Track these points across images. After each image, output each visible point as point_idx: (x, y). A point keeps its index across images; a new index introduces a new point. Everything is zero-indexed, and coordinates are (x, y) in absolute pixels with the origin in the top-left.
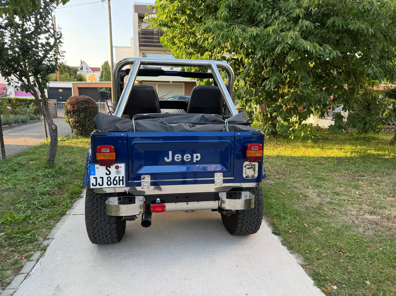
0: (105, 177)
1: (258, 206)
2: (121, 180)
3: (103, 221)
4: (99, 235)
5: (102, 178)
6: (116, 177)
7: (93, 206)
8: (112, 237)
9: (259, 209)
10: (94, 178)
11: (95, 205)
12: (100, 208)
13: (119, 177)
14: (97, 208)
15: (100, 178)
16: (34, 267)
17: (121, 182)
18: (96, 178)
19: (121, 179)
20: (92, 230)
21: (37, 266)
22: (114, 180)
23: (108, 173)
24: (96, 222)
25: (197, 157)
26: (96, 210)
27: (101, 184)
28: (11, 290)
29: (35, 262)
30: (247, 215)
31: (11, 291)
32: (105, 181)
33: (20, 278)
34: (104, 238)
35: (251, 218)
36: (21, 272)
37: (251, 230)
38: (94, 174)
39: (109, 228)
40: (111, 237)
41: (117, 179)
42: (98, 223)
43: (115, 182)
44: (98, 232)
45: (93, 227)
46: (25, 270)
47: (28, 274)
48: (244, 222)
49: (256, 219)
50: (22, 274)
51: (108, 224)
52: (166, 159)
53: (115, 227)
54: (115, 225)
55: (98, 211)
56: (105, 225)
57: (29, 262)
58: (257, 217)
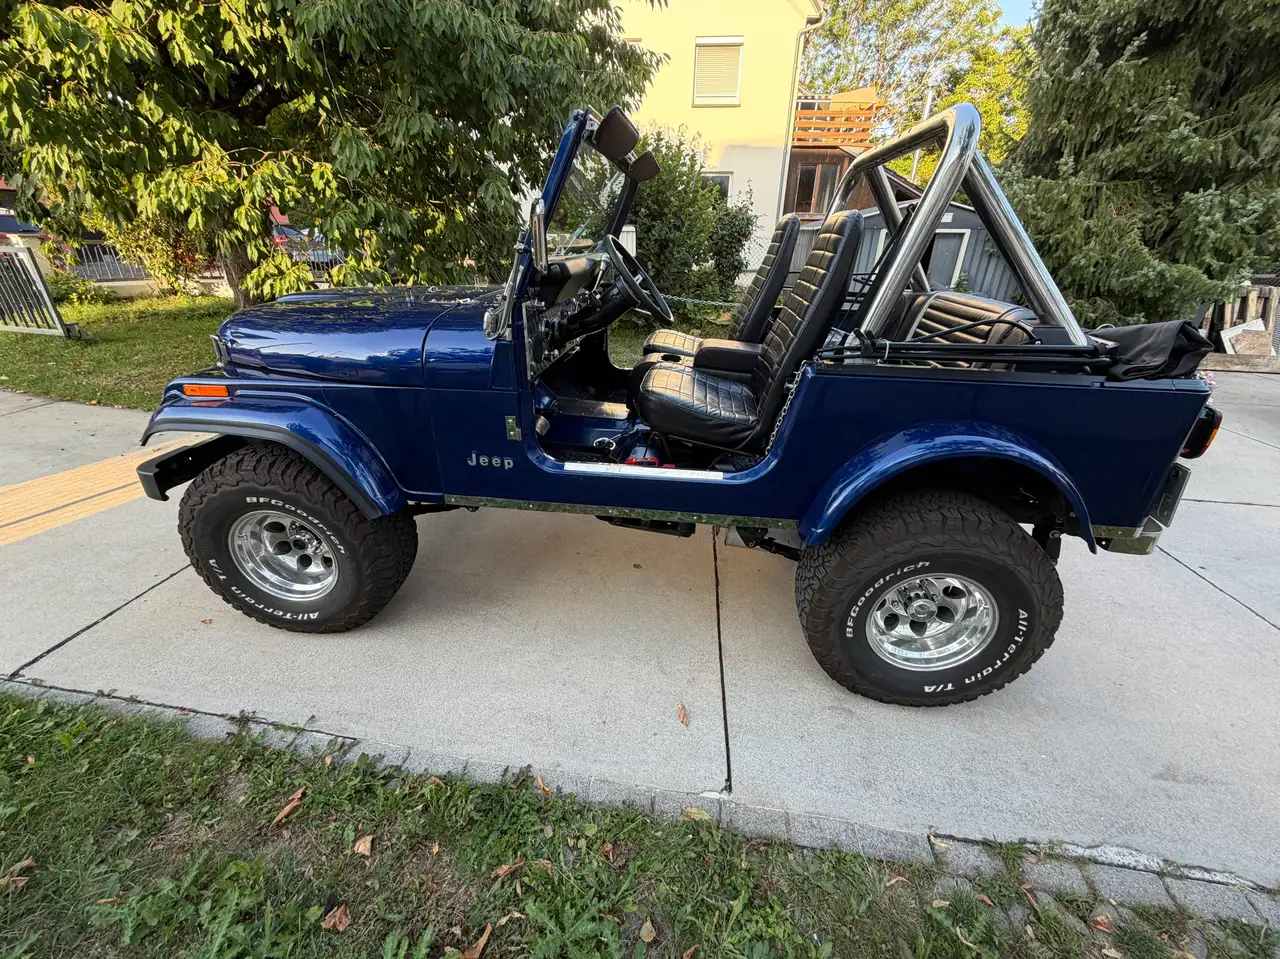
16: (1123, 866)
21: (1110, 854)
28: (1259, 905)
29: (1092, 868)
31: (1264, 903)
33: (1196, 899)
36: (1167, 903)
46: (1152, 893)
47: (1161, 874)
50: (1173, 898)
57: (1104, 892)
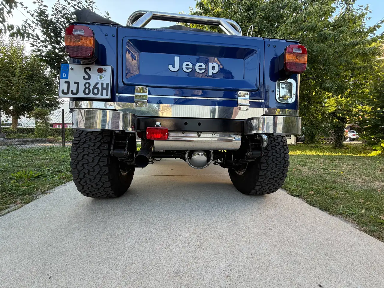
0: (82, 83)
1: (284, 154)
2: (105, 89)
3: (90, 161)
4: (86, 181)
5: (77, 83)
6: (97, 84)
7: (79, 141)
8: (104, 186)
9: (285, 158)
10: (66, 82)
11: (82, 142)
12: (88, 144)
13: (102, 84)
14: (85, 145)
15: (75, 83)
17: (105, 91)
18: (68, 83)
19: (105, 86)
20: (76, 174)
22: (95, 87)
23: (87, 77)
24: (81, 163)
25: (214, 68)
26: (82, 147)
27: (75, 91)
30: (271, 165)
32: (82, 88)
34: (94, 187)
35: (276, 169)
37: (274, 185)
38: (67, 78)
39: (99, 172)
40: (102, 186)
41: (99, 86)
42: (84, 164)
43: (96, 91)
44: (84, 177)
45: (78, 170)
48: (267, 175)
49: (281, 171)
51: (97, 167)
52: (170, 67)
53: (107, 171)
54: (107, 168)
55: (85, 149)
56: (93, 168)
58: (283, 168)
